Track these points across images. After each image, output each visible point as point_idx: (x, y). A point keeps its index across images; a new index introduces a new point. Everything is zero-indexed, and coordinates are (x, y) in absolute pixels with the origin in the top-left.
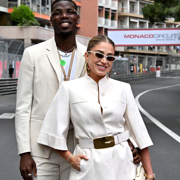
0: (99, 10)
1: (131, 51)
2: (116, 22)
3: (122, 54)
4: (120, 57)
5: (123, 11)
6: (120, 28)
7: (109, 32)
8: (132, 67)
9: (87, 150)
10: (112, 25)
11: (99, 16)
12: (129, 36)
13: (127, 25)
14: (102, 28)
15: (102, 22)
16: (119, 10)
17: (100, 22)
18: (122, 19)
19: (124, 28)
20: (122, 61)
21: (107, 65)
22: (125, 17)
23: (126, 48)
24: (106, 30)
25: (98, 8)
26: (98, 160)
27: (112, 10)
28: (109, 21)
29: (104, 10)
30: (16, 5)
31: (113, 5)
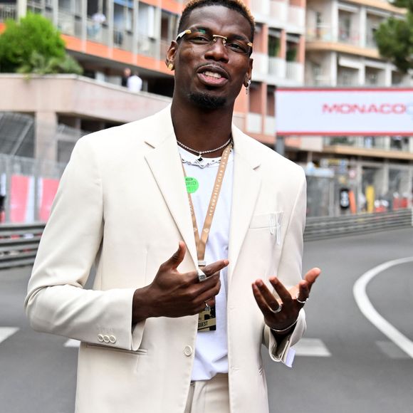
1: (341, 149)
2: (299, 69)
3: (317, 158)
4: (310, 165)
5: (318, 35)
6: (311, 84)
7: (278, 95)
8: (345, 195)
10: (288, 75)
12: (337, 108)
13: (330, 75)
14: (259, 83)
15: (261, 67)
16: (307, 35)
18: (315, 58)
19: (321, 85)
22: (324, 53)
23: (328, 141)
24: (272, 89)
27: (289, 34)
28: (280, 62)
29: (266, 32)
30: (14, 15)
31: (291, 19)
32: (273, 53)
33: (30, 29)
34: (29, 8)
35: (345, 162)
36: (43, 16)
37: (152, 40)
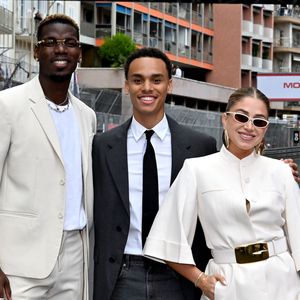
0: (243, 42)
1: (294, 108)
2: (270, 63)
3: (280, 113)
4: (277, 118)
5: (281, 44)
6: (277, 72)
7: (258, 78)
8: (296, 135)
10: (264, 66)
11: (244, 52)
12: (292, 85)
13: (288, 67)
14: (248, 71)
15: (248, 62)
16: (275, 43)
17: (246, 63)
18: (280, 57)
19: (283, 72)
20: (279, 125)
21: (254, 133)
22: (285, 54)
23: (286, 104)
24: (255, 75)
25: (241, 40)
27: (264, 43)
28: (260, 60)
29: (251, 42)
30: (110, 34)
31: (265, 35)
32: (255, 54)
33: (118, 42)
34: (117, 30)
35: (295, 116)
36: (126, 34)
37: (187, 47)
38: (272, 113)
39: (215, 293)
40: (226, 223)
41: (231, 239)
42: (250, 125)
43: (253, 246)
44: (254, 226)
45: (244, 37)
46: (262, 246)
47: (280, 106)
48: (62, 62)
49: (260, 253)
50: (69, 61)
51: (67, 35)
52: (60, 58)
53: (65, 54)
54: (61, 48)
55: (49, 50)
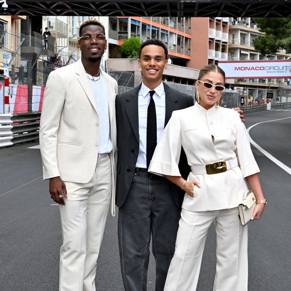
0: (210, 42)
1: (241, 83)
2: (226, 55)
3: (233, 86)
4: (230, 89)
5: (233, 43)
6: (231, 60)
7: (219, 64)
8: (242, 99)
9: (200, 177)
10: (222, 57)
11: (210, 48)
12: (240, 68)
13: (238, 57)
14: (212, 60)
15: (213, 54)
16: (229, 42)
17: (211, 55)
18: (232, 51)
19: (234, 60)
20: (232, 94)
22: (235, 49)
23: (236, 81)
24: (217, 62)
25: (208, 40)
26: (210, 185)
27: (222, 42)
28: (220, 53)
29: (215, 42)
30: (127, 37)
31: (223, 37)
32: (217, 49)
33: (132, 42)
34: (132, 35)
35: (242, 88)
36: (137, 38)
37: (175, 45)
38: (227, 86)
39: (194, 192)
40: (200, 150)
41: (203, 159)
42: (213, 89)
43: (217, 164)
44: (217, 151)
45: (210, 39)
46: (222, 163)
47: (232, 82)
48: (95, 49)
49: (221, 167)
50: (99, 49)
51: (97, 32)
52: (94, 46)
53: (96, 44)
54: (94, 41)
55: (87, 42)
